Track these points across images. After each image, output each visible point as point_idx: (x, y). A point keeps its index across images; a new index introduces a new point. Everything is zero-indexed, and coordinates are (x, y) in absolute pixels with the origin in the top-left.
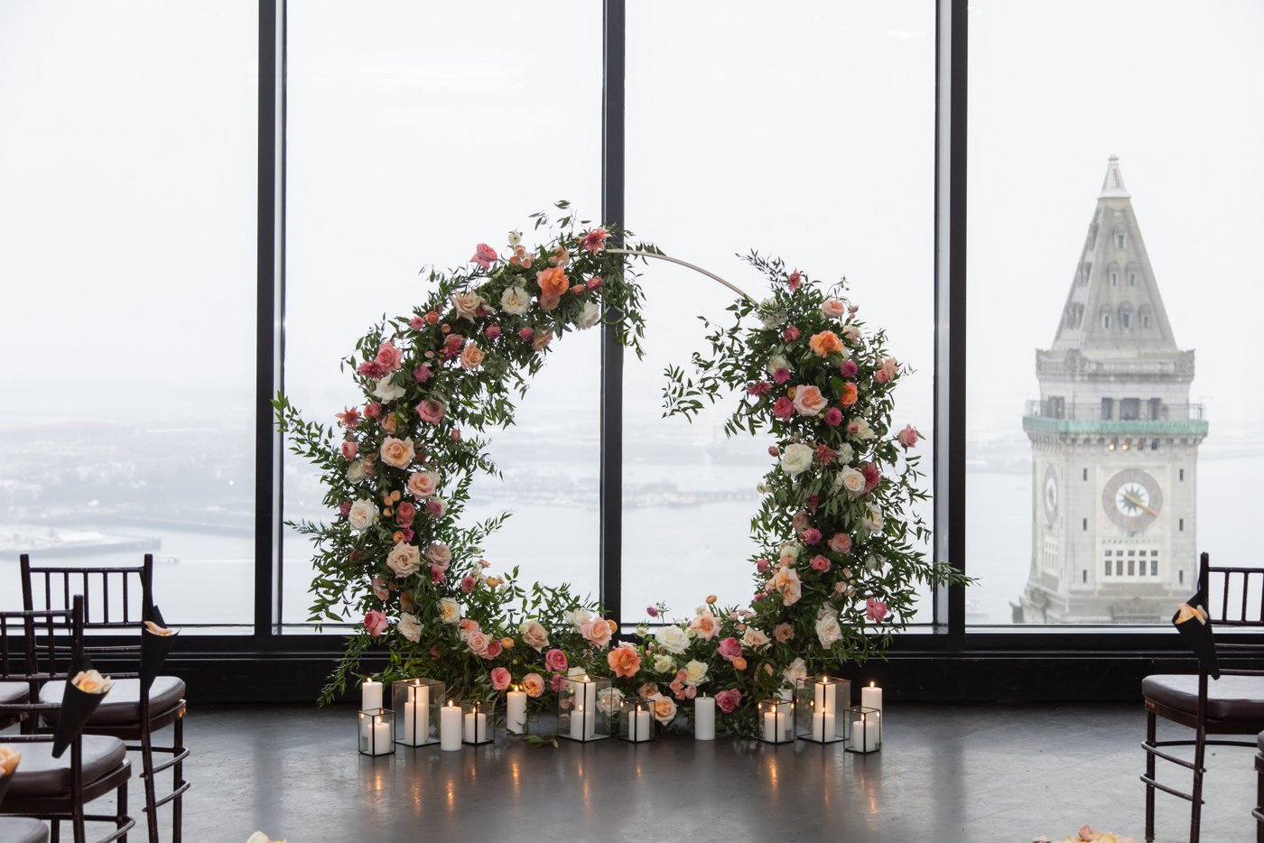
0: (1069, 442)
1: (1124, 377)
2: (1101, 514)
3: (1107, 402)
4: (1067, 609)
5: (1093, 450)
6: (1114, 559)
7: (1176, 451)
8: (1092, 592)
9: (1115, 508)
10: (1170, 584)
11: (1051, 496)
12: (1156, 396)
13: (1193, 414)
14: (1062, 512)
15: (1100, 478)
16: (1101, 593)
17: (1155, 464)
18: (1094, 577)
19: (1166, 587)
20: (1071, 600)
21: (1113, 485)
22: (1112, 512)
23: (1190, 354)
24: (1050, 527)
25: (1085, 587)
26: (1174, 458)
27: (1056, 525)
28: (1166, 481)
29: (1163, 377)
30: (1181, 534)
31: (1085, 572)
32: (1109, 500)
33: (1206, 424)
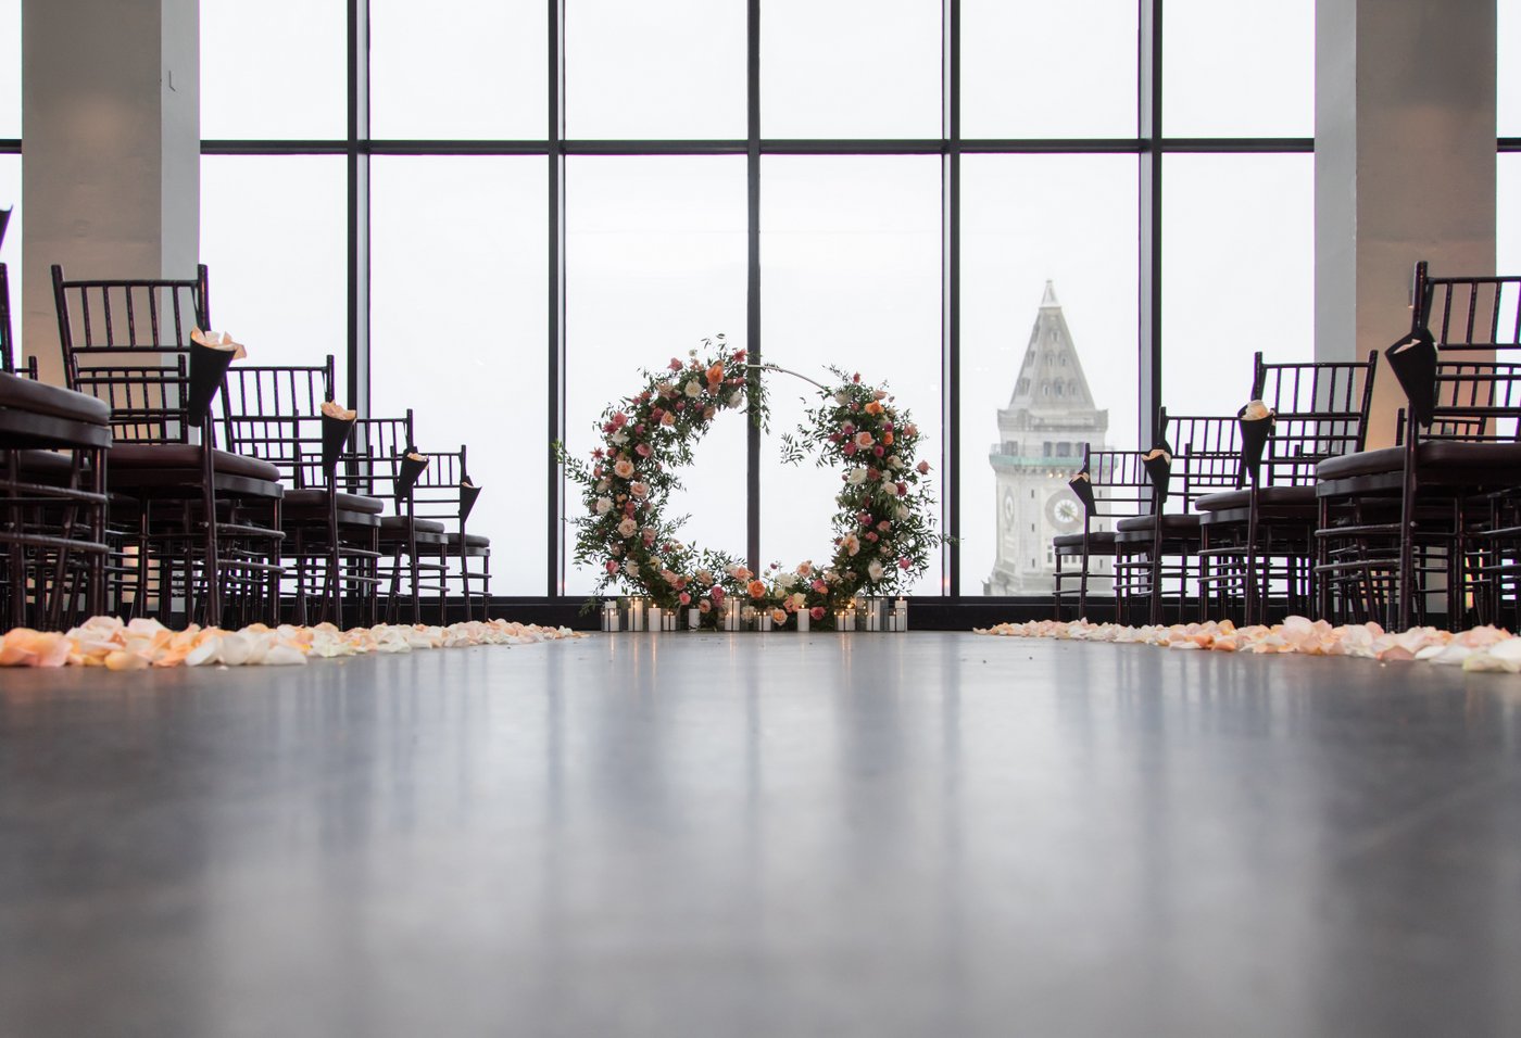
0: (1021, 471)
1: (1059, 428)
2: (1044, 520)
3: (1048, 445)
4: (1022, 586)
5: (1038, 477)
8: (1037, 574)
9: (1054, 517)
11: (1009, 508)
12: (1082, 440)
14: (1016, 520)
15: (1044, 496)
16: (1045, 575)
18: (1039, 564)
20: (1024, 579)
21: (1052, 501)
22: (1052, 520)
23: (1105, 412)
24: (1009, 530)
25: (1034, 571)
27: (1013, 529)
29: (1087, 428)
31: (1033, 561)
32: (1049, 510)
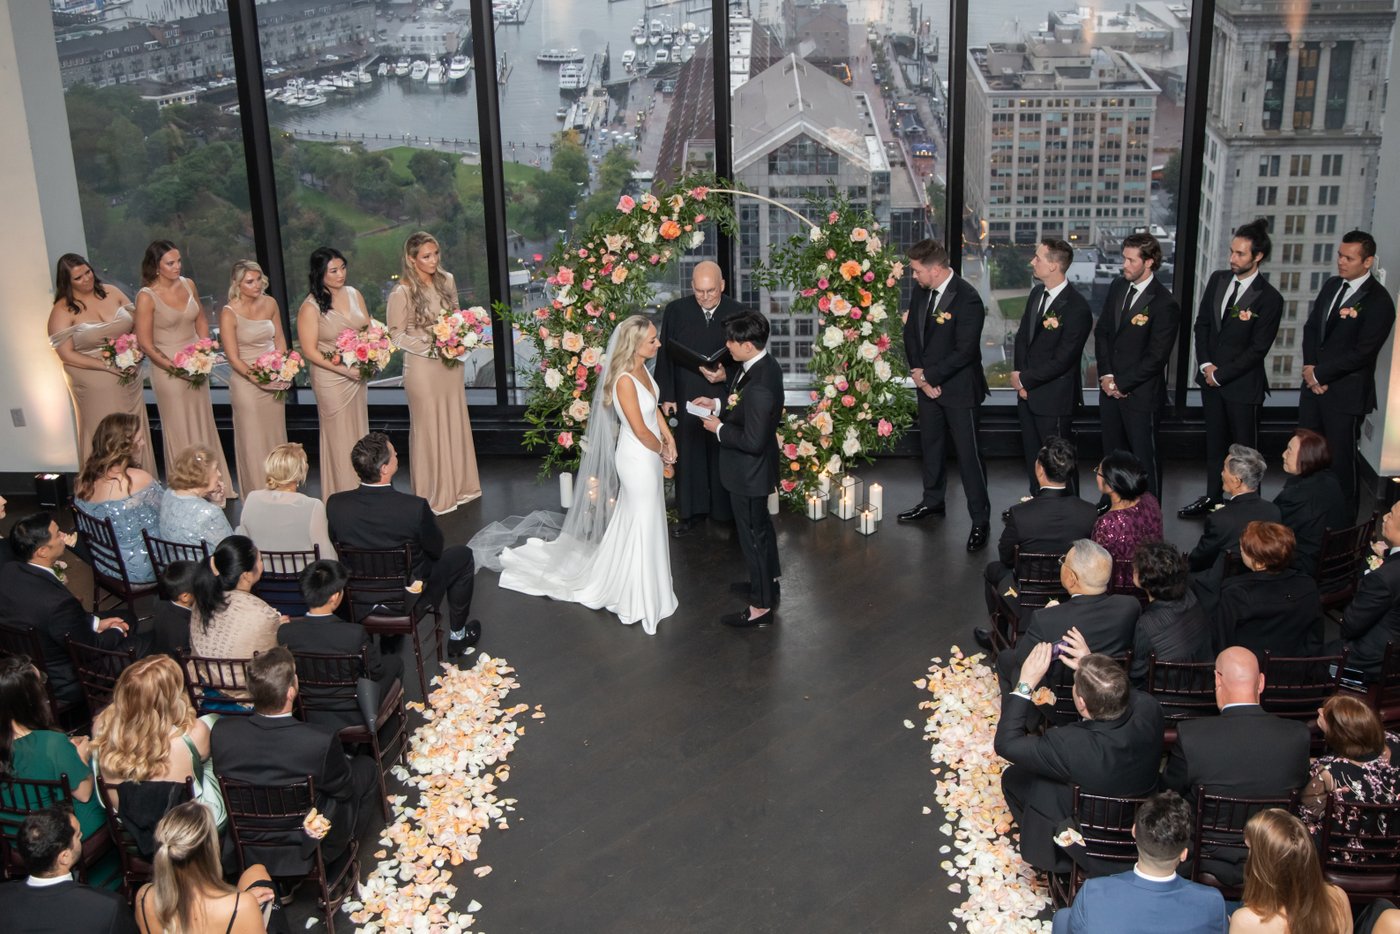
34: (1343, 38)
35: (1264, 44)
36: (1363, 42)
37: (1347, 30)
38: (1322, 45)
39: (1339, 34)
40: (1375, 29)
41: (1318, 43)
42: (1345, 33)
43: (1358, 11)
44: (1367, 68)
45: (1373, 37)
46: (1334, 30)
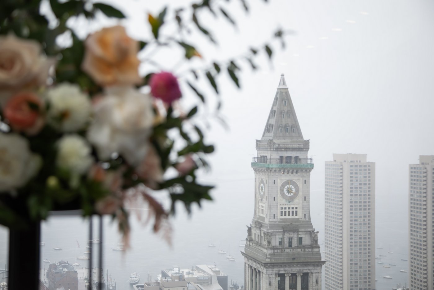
0: (269, 171)
1: (287, 149)
2: (279, 195)
3: (281, 157)
4: (269, 228)
5: (277, 174)
6: (283, 210)
7: (303, 174)
8: (277, 222)
9: (284, 193)
10: (301, 219)
11: (262, 189)
12: (297, 155)
13: (309, 162)
14: (266, 195)
15: (279, 183)
16: (279, 222)
17: (297, 178)
18: (277, 217)
19: (300, 220)
20: (270, 225)
21: (283, 186)
22: (283, 195)
23: (308, 142)
24: (262, 200)
25: (274, 220)
26: (303, 176)
27: (264, 200)
28: (300, 184)
29: (299, 149)
30: (305, 202)
31: (274, 215)
32: (282, 190)
33: (313, 165)
34: (305, 271)
35: (276, 274)
36: (312, 273)
37: (306, 268)
38: (297, 275)
39: (303, 270)
40: (316, 268)
41: (296, 274)
42: (305, 270)
43: (309, 261)
44: (315, 284)
45: (315, 271)
46: (301, 268)
